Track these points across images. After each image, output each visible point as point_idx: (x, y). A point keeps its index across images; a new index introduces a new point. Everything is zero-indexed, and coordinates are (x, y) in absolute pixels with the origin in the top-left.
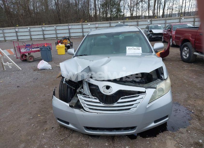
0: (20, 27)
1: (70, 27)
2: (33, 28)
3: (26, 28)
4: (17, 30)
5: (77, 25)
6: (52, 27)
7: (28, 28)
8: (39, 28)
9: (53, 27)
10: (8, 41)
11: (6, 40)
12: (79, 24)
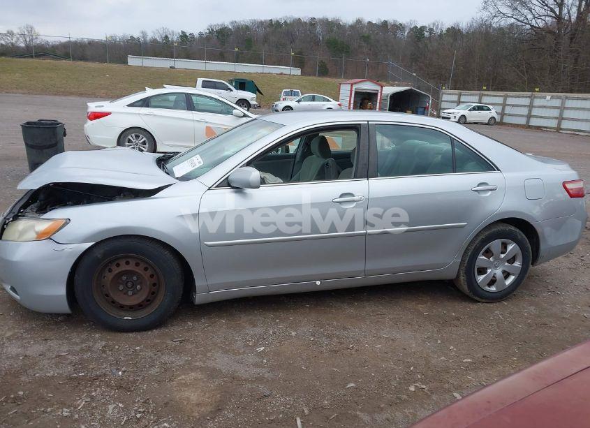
10: (564, 132)
11: (561, 129)
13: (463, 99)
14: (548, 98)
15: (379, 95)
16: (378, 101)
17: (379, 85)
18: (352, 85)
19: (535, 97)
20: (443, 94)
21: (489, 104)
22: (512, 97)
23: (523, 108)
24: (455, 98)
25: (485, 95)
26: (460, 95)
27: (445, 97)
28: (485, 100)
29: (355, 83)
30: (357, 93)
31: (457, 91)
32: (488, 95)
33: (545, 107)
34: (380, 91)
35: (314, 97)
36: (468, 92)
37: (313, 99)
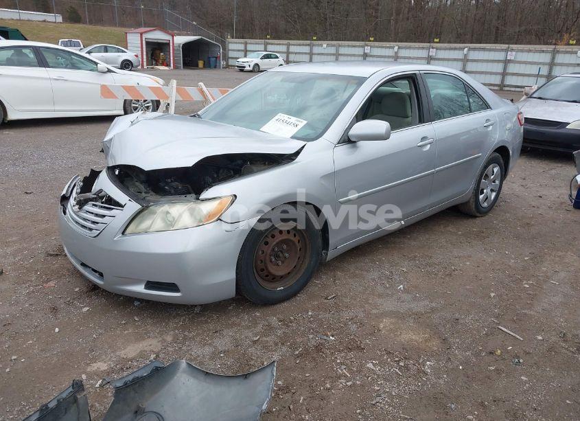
0: (377, 44)
1: (511, 56)
2: (406, 48)
3: (390, 47)
4: (367, 50)
5: (536, 51)
6: (457, 52)
7: (393, 48)
8: (420, 51)
9: (461, 52)
12: (544, 47)
13: (250, 47)
14: (325, 46)
15: (171, 44)
16: (171, 51)
17: (170, 34)
18: (141, 34)
19: (313, 45)
20: (229, 43)
21: (277, 52)
22: (294, 45)
23: (304, 55)
24: (242, 47)
25: (270, 44)
26: (246, 44)
27: (231, 46)
28: (270, 48)
29: (145, 32)
30: (147, 43)
31: (242, 40)
32: (272, 44)
33: (322, 54)
34: (171, 41)
35: (106, 47)
36: (253, 41)
37: (106, 50)
